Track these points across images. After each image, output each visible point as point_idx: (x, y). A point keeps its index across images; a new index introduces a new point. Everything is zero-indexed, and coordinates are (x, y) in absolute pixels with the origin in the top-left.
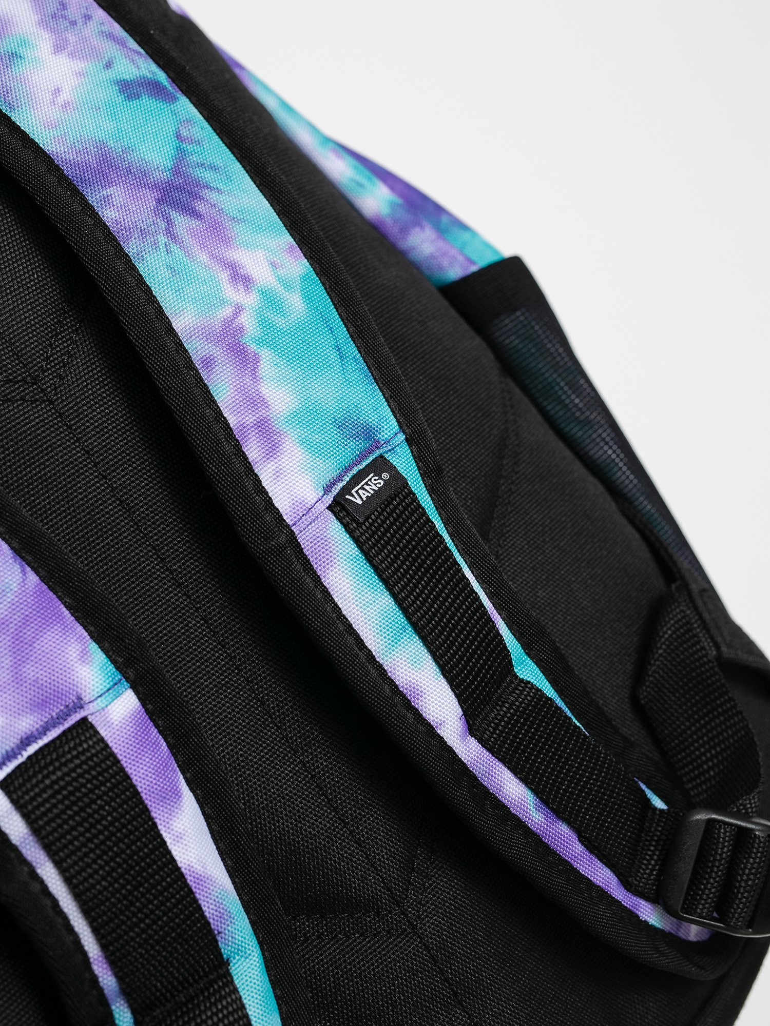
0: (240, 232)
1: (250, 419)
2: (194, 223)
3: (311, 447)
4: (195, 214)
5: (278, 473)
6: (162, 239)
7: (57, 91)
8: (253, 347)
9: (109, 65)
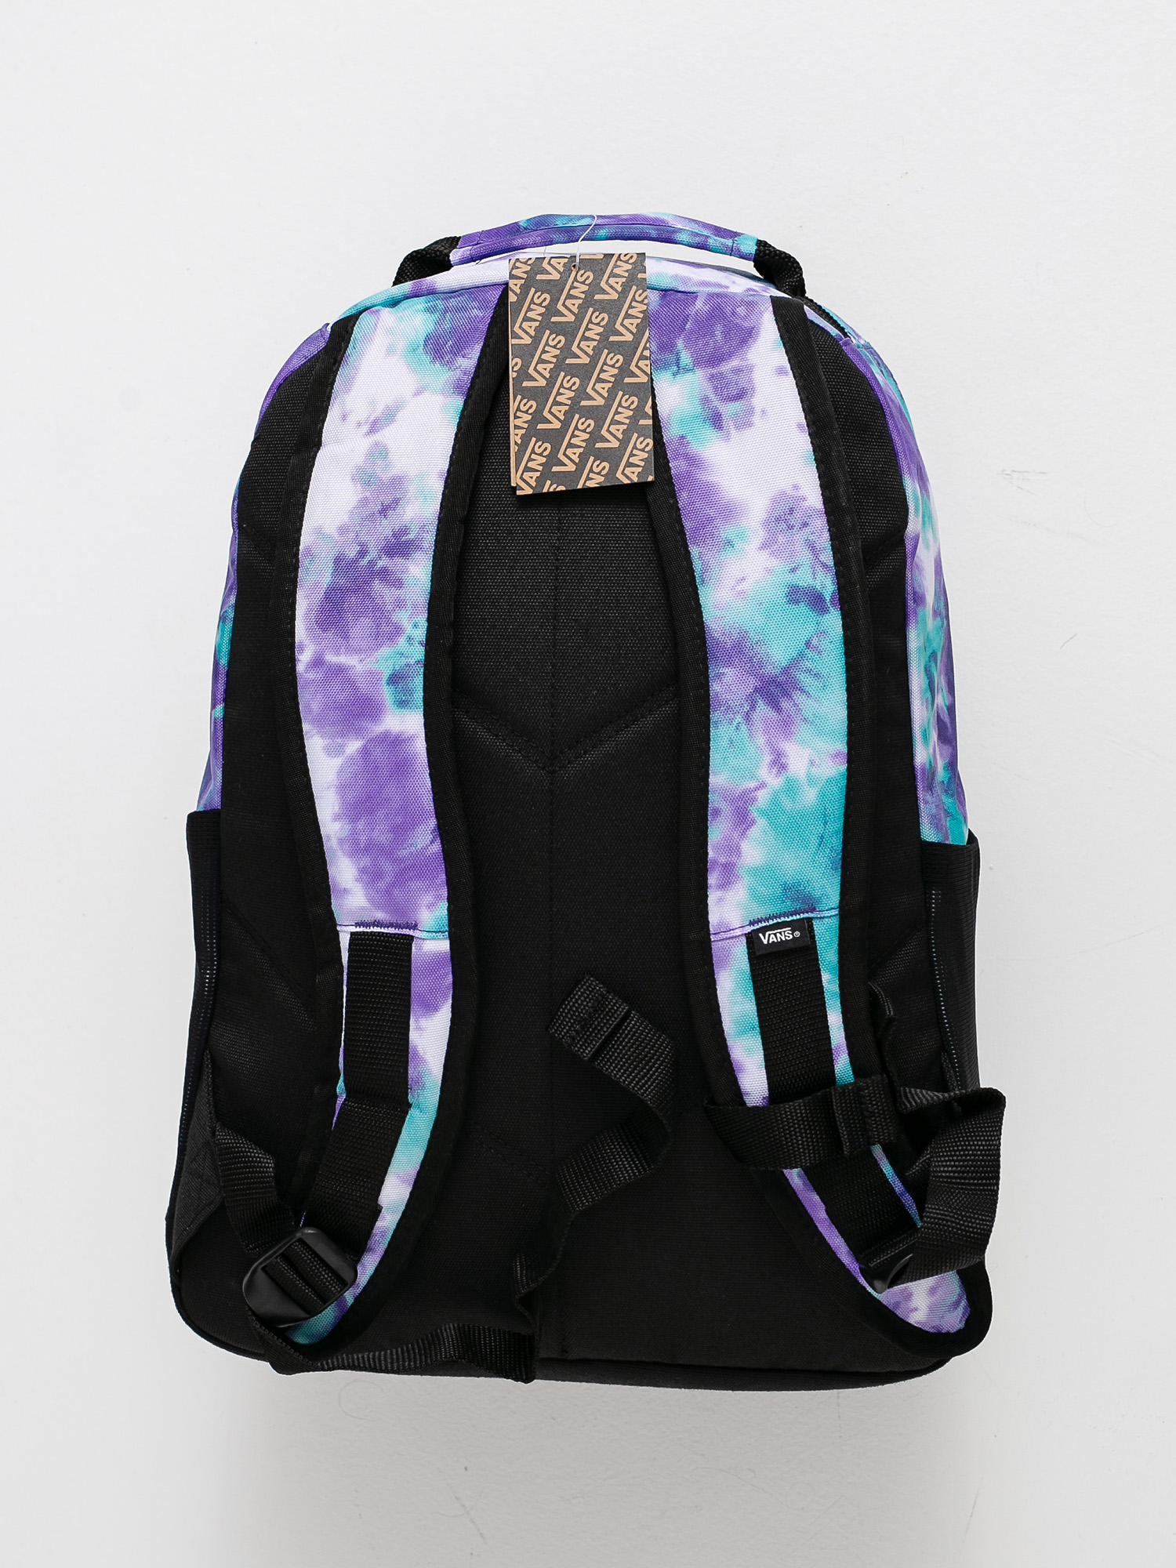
0: (803, 731)
1: (722, 860)
2: (771, 714)
3: (755, 896)
4: (778, 709)
5: (720, 900)
6: (739, 718)
7: (743, 579)
8: (755, 814)
9: (793, 570)
